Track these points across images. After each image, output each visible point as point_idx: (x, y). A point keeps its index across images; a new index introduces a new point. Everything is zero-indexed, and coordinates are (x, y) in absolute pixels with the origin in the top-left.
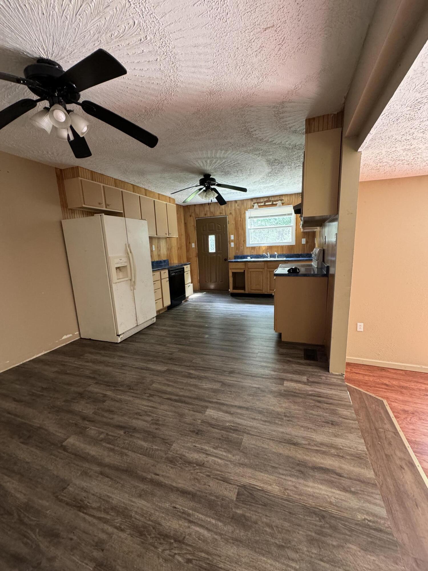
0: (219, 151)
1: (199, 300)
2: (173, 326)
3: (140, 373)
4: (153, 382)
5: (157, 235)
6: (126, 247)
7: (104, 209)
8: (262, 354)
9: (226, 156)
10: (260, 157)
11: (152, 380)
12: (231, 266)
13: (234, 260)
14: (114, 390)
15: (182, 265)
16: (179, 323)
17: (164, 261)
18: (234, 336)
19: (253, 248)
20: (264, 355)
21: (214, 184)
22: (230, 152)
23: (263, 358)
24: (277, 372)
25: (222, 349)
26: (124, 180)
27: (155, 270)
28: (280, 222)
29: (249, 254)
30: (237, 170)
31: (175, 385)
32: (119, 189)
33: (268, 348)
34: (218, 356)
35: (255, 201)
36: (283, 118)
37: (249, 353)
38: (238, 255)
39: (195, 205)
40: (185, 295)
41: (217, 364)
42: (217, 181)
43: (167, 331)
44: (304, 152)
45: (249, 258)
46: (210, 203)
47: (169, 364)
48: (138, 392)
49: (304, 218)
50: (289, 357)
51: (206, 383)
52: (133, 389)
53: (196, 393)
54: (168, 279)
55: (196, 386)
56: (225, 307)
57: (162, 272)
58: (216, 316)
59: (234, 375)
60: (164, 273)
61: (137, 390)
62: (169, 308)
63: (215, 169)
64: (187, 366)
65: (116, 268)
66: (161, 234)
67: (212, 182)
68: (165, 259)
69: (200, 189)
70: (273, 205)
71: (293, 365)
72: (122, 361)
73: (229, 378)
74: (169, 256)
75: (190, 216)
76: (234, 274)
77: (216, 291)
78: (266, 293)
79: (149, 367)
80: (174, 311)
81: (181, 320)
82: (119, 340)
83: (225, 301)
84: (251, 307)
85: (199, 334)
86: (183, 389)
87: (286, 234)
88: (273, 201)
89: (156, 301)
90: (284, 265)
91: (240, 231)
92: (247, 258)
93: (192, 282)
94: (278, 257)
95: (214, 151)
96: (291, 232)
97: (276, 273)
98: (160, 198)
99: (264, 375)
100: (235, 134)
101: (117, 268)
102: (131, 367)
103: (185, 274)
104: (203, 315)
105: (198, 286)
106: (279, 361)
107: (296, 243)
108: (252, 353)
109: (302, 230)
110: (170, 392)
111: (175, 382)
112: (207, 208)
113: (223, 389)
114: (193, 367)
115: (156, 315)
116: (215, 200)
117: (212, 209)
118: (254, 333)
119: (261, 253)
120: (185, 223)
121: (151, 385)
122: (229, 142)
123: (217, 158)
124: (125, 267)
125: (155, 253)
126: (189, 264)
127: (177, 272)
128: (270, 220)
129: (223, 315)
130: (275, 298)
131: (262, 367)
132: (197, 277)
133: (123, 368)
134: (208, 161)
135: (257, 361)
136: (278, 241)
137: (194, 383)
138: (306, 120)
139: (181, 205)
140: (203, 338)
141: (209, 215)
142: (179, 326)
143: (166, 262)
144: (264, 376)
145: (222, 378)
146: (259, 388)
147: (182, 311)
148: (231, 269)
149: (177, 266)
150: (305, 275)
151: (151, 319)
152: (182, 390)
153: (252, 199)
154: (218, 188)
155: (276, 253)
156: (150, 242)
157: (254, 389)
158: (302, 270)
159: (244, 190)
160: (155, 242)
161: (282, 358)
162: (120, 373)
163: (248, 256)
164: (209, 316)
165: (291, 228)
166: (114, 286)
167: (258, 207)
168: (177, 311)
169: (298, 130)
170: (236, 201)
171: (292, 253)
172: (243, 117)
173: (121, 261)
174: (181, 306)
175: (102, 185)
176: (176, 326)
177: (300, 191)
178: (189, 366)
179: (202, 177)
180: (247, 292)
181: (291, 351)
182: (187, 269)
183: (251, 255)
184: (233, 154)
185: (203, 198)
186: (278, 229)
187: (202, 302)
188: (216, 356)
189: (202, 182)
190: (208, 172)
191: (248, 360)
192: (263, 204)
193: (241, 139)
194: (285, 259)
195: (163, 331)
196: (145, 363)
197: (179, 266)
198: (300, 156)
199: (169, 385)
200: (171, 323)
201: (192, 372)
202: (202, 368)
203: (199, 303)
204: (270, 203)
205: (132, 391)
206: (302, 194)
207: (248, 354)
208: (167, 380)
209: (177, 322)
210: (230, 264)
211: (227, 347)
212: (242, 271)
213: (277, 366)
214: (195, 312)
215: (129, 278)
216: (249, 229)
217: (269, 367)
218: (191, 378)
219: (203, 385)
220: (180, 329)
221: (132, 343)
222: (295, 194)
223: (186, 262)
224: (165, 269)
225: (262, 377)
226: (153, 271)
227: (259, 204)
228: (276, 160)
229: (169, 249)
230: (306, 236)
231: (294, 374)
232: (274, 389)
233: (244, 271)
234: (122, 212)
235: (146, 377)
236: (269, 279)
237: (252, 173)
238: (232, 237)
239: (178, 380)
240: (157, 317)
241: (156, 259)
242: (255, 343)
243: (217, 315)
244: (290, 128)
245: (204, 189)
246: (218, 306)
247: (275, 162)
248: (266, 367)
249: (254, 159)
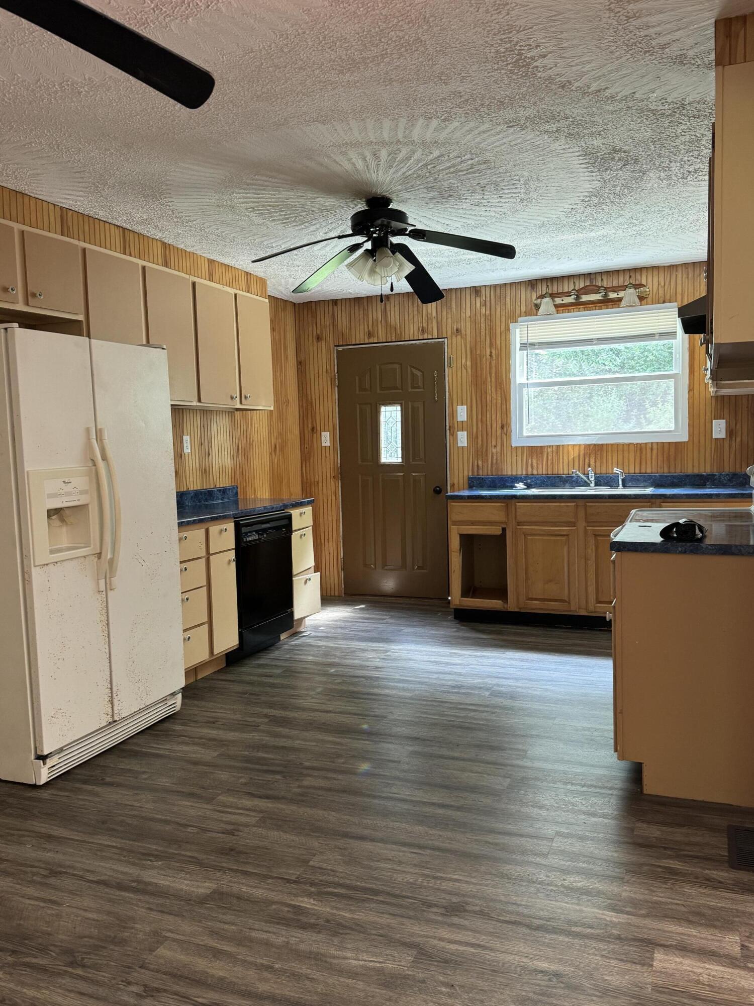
0: (421, 121)
1: (342, 631)
2: (243, 726)
3: (110, 901)
4: (158, 938)
5: (199, 400)
6: (89, 439)
7: (20, 307)
8: (569, 841)
9: (443, 135)
10: (562, 141)
11: (156, 933)
12: (457, 512)
13: (466, 493)
14: (13, 965)
15: (286, 506)
16: (267, 716)
17: (224, 491)
18: (463, 770)
19: (536, 451)
20: (577, 847)
21: (402, 232)
22: (456, 124)
23: (575, 856)
24: (628, 913)
25: (422, 819)
26: (92, 214)
27: (188, 523)
28: (633, 363)
29: (520, 471)
30: (483, 182)
31: (242, 952)
32: (76, 242)
33: (593, 819)
34: (404, 844)
35: (542, 289)
36: (636, 16)
37: (521, 836)
38: (482, 473)
39: (335, 302)
40: (292, 614)
41: (399, 877)
42: (410, 221)
43: (220, 743)
44: (714, 124)
45: (521, 485)
46: (388, 297)
47: (222, 869)
48: (103, 976)
49: (718, 346)
50: (669, 857)
51: (358, 950)
52: (84, 966)
53: (320, 988)
54: (232, 555)
55: (316, 958)
56: (433, 659)
57: (214, 529)
58: (401, 693)
59: (467, 923)
60: (221, 531)
61: (97, 967)
62: (233, 658)
63: (406, 179)
64: (289, 881)
65: (49, 511)
66: (214, 397)
67: (396, 225)
68: (224, 483)
69: (354, 248)
70: (606, 302)
71: (688, 889)
72: (49, 855)
73: (444, 933)
74: (242, 472)
75: (319, 338)
76: (467, 541)
77: (401, 600)
78: (583, 613)
79: (148, 879)
80: (249, 670)
81: (271, 705)
82: (44, 775)
83: (433, 637)
84: (527, 661)
85: (339, 756)
86: (270, 968)
87: (654, 404)
88: (607, 290)
89: (188, 634)
90: (646, 514)
91: (490, 388)
92: (512, 487)
93: (317, 568)
94: (624, 486)
95: (403, 122)
96: (671, 398)
97: (617, 539)
98: (216, 276)
99: (576, 924)
100: (474, 68)
101: (52, 513)
102: (81, 878)
103: (295, 537)
104: (352, 688)
105: (337, 580)
106: (634, 871)
107: (691, 434)
108: (531, 837)
109: (712, 390)
110: (222, 979)
111: (241, 940)
112: (376, 313)
113: (421, 976)
114: (312, 884)
115: (183, 685)
116: (404, 286)
117: (394, 316)
118: (546, 760)
119: (563, 469)
120: (300, 364)
121: (151, 950)
122: (454, 93)
123: (412, 143)
124: (80, 509)
125: (192, 463)
126: (309, 503)
127: (264, 531)
128: (597, 354)
129: (424, 687)
130: (616, 628)
131: (570, 890)
132: (335, 550)
133: (53, 881)
134: (384, 154)
135: (551, 868)
136: (626, 428)
137: (314, 949)
138: (716, 22)
139: (286, 301)
140: (353, 773)
141: (381, 334)
142: (262, 727)
143: (229, 494)
144: (578, 929)
145: (417, 930)
146: (557, 975)
147: (278, 671)
148: (455, 523)
149: (267, 510)
150: (723, 550)
151: (165, 699)
152: (267, 975)
153: (532, 284)
154: (416, 246)
155: (616, 470)
156: (174, 426)
157: (542, 980)
158: (716, 532)
159: (506, 251)
160: (193, 423)
161: (643, 860)
162: (37, 899)
163: (515, 479)
164: (376, 691)
165: (672, 382)
166: (37, 575)
167: (553, 309)
168: (260, 671)
169: (691, 53)
170: (476, 290)
171: (678, 471)
172: (504, 13)
173: (69, 488)
174: (276, 654)
175: (17, 227)
176: (255, 727)
177: (702, 254)
178: (295, 882)
179: (361, 206)
180: (512, 604)
181: (678, 834)
182: (302, 518)
183: (527, 477)
184: (470, 131)
185: (361, 278)
186: (627, 387)
187: (352, 639)
188: (395, 843)
189: (360, 225)
190: (382, 191)
191: (517, 863)
192: (570, 300)
193: (496, 82)
194: (649, 491)
195: (203, 745)
196: (134, 864)
197: (273, 510)
198: (699, 140)
199: (217, 954)
200: (237, 716)
201: (306, 903)
202: (342, 891)
203: (343, 644)
204: (597, 297)
205: (79, 971)
206: (709, 264)
207: (516, 841)
208: (213, 933)
209: (258, 710)
210: (453, 504)
211: (441, 811)
212: (496, 530)
213: (627, 891)
214: (326, 674)
215: (94, 547)
216: (522, 386)
217: (598, 893)
218: (304, 927)
219: (345, 958)
220: (267, 739)
221: (90, 787)
222: (686, 265)
223: (297, 495)
224: (225, 517)
225: (569, 928)
226: (180, 525)
227: (558, 301)
228: (615, 150)
229: (242, 451)
230: (726, 411)
231: (690, 922)
232: (615, 980)
233: (504, 530)
234: (81, 317)
235: (132, 919)
236: (592, 563)
237: (534, 196)
238: (462, 413)
239: (254, 934)
240: (188, 692)
241: (194, 484)
242: (544, 798)
243: (404, 689)
244: (663, 47)
245: (368, 246)
246: (404, 655)
247: (613, 159)
248: (586, 892)
249: (538, 146)
